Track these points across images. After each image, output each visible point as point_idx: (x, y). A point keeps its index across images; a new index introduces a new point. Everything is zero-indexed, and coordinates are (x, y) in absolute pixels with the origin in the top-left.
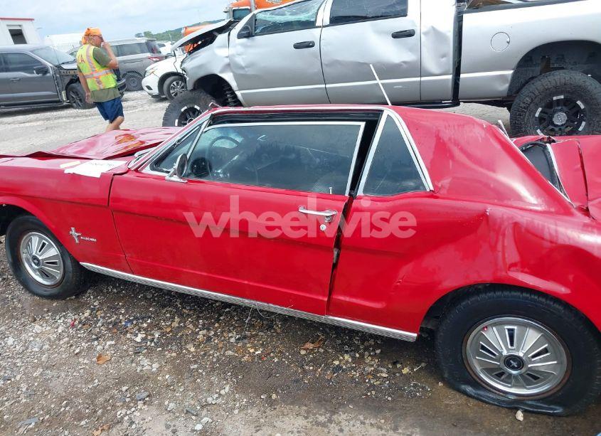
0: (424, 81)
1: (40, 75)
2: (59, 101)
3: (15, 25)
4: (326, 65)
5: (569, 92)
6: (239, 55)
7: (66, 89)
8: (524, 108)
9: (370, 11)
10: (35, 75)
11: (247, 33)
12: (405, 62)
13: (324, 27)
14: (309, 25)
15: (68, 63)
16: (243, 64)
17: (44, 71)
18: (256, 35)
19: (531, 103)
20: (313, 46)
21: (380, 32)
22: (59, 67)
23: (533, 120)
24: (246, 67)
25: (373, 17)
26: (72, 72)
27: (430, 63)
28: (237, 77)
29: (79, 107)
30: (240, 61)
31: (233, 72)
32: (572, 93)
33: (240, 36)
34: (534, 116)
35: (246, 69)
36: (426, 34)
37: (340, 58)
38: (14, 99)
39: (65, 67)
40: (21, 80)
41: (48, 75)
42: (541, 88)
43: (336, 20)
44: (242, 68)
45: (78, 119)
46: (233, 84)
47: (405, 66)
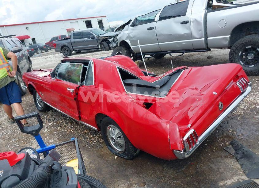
0: (193, 41)
1: (92, 39)
2: (98, 48)
3: (100, 19)
4: (158, 36)
5: (253, 44)
6: (131, 33)
7: (100, 44)
8: (233, 52)
9: (173, 15)
10: (90, 39)
11: (133, 25)
12: (185, 34)
13: (157, 21)
14: (153, 21)
15: (102, 34)
16: (132, 36)
17: (94, 38)
18: (137, 25)
19: (236, 50)
20: (153, 29)
21: (177, 22)
22: (98, 36)
23: (238, 57)
24: (133, 37)
25: (174, 16)
26: (102, 38)
27: (195, 34)
28: (130, 41)
29: (104, 50)
30: (131, 35)
31: (129, 39)
32: (254, 45)
33: (131, 26)
34: (238, 55)
35: (133, 38)
36: (193, 22)
37: (162, 33)
38: (84, 48)
39: (100, 36)
40: (87, 41)
41: (95, 39)
42: (240, 43)
43: (161, 18)
44: (132, 38)
45: (102, 55)
46: (130, 44)
47: (185, 35)
